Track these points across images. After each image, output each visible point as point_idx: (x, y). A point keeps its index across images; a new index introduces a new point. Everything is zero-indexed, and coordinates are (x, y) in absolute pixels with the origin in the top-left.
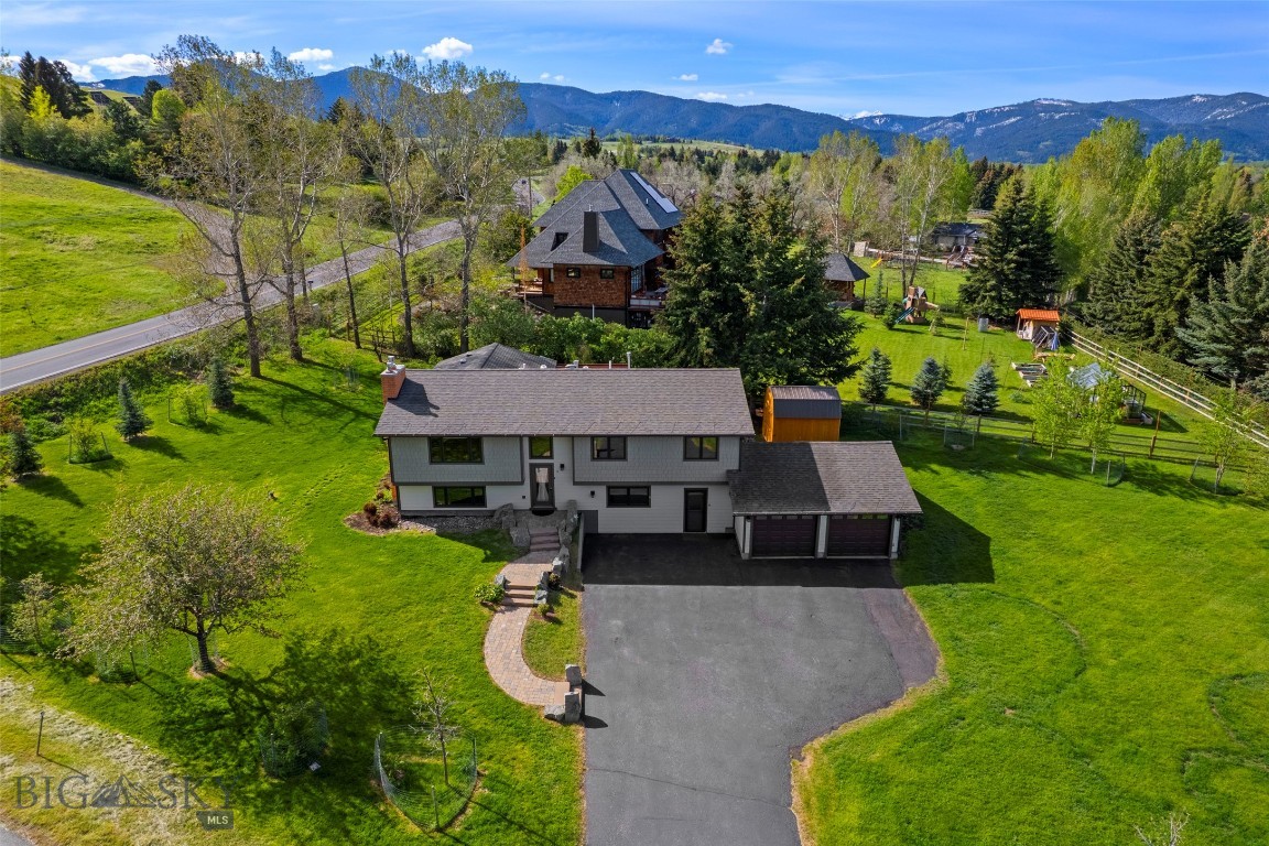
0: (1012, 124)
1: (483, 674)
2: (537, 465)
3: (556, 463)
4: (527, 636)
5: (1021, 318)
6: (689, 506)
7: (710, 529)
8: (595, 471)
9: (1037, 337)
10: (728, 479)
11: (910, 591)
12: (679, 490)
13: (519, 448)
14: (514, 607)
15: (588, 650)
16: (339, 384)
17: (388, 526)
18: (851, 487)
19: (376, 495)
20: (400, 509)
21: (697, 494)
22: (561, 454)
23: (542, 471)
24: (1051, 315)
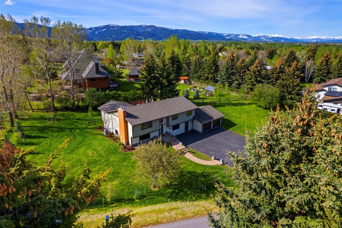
0: (104, 31)
1: (201, 164)
2: (160, 125)
3: (163, 123)
4: (196, 157)
5: (181, 79)
6: (185, 126)
7: (189, 130)
8: (172, 123)
9: (185, 83)
10: (194, 118)
11: (230, 130)
12: (184, 123)
13: (158, 121)
14: (185, 153)
15: (206, 155)
16: (47, 122)
17: (134, 149)
18: (213, 114)
19: (119, 144)
20: (132, 145)
21: (187, 123)
22: (165, 121)
23: (161, 126)
24: (186, 78)
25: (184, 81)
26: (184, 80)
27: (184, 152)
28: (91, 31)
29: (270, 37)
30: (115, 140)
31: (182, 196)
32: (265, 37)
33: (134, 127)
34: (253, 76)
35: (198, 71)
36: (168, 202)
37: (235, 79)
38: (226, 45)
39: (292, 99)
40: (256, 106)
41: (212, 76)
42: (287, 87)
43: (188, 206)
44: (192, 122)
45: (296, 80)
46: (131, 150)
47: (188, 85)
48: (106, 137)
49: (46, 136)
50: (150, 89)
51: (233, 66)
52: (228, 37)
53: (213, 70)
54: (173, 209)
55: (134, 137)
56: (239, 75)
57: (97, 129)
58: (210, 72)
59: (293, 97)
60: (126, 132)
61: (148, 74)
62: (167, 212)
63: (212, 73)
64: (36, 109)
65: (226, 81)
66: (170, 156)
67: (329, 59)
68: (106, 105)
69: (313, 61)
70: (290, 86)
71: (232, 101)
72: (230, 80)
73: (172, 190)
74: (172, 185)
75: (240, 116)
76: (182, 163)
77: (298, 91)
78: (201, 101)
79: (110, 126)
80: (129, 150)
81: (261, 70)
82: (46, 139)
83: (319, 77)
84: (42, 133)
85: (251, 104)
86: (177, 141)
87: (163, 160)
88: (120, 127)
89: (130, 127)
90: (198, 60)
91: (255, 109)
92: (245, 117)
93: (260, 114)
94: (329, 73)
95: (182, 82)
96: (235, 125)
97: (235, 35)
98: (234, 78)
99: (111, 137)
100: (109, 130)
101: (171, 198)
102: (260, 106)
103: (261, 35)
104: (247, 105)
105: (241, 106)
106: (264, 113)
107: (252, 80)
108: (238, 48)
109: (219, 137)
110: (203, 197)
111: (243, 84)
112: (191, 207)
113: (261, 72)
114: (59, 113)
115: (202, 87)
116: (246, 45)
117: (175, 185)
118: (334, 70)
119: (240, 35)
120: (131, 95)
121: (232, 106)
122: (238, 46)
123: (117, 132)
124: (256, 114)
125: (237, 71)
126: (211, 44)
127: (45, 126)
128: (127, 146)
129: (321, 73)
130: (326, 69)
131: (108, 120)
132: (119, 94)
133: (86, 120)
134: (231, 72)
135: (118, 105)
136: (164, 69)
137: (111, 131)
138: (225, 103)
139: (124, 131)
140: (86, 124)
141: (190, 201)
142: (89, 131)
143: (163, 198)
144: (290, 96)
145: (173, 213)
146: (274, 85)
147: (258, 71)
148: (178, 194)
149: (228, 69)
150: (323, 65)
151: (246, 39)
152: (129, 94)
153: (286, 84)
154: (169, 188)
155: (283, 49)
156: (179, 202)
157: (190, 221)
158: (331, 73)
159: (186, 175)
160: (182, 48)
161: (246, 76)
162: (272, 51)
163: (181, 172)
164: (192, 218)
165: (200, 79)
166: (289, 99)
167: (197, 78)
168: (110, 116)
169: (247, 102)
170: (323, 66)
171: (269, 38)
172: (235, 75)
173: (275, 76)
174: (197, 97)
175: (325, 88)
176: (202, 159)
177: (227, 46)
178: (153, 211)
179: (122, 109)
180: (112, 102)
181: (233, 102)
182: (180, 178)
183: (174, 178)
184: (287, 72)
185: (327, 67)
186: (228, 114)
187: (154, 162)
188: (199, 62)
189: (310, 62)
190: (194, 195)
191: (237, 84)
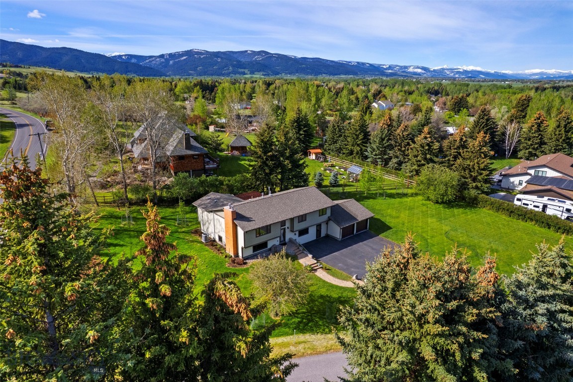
0: (184, 59)
1: (337, 286)
2: (281, 229)
3: (286, 227)
4: (331, 275)
5: (310, 153)
6: (317, 230)
7: (322, 236)
8: (299, 226)
9: (317, 158)
10: (329, 219)
11: (381, 236)
12: (315, 226)
13: (279, 225)
14: (316, 270)
15: (346, 272)
16: (121, 223)
17: (245, 263)
18: (357, 213)
19: (224, 256)
20: (242, 257)
21: (319, 226)
22: (288, 224)
23: (282, 231)
24: (319, 151)
25: (316, 156)
26: (316, 154)
27: (315, 268)
28: (163, 60)
29: (460, 70)
30: (218, 250)
31: (311, 327)
32: (452, 70)
33: (246, 233)
34: (420, 152)
35: (337, 140)
36: (293, 334)
37: (394, 155)
38: (386, 85)
39: (477, 188)
40: (423, 198)
41: (359, 149)
42: (471, 171)
43: (319, 340)
44: (327, 224)
45: (483, 160)
46: (241, 264)
47: (322, 162)
48: (206, 245)
49: (122, 243)
50: (266, 174)
51: (390, 134)
52: (390, 71)
53: (361, 139)
54: (300, 343)
55: (246, 247)
56: (399, 149)
57: (192, 233)
58: (356, 143)
59: (479, 185)
60: (235, 239)
61: (263, 152)
62: (293, 345)
63: (358, 145)
64: (101, 203)
65: (379, 158)
66: (297, 276)
67: (542, 122)
68: (205, 199)
69: (517, 125)
70: (474, 168)
71: (387, 189)
72: (386, 157)
73: (299, 320)
74: (298, 314)
75: (397, 215)
76: (312, 285)
77: (486, 176)
78: (340, 189)
79: (211, 230)
80: (239, 264)
81: (432, 142)
82: (124, 248)
83: (527, 149)
84: (116, 239)
85: (416, 194)
86: (305, 252)
87: (288, 281)
88: (227, 232)
89: (241, 233)
90: (338, 123)
91: (421, 202)
92: (405, 215)
93: (427, 211)
94: (542, 143)
95: (313, 157)
96: (389, 228)
97: (401, 67)
98: (391, 153)
99: (212, 245)
100: (210, 236)
101: (298, 330)
102: (428, 199)
103: (445, 67)
104: (409, 196)
105: (401, 198)
106: (434, 210)
107: (419, 158)
108: (405, 92)
109: (365, 246)
110: (339, 328)
111: (405, 162)
112: (323, 341)
113: (432, 146)
114: (134, 208)
115: (344, 165)
116: (419, 86)
117: (302, 314)
118: (550, 139)
119: (410, 67)
120: (238, 182)
121: (387, 198)
122: (406, 88)
123: (220, 238)
124: (422, 212)
125: (396, 142)
126: (361, 83)
127: (119, 228)
128: (236, 258)
129: (530, 143)
130: (537, 137)
131: (208, 221)
132: (220, 181)
133: (175, 220)
134: (387, 144)
135: (222, 200)
136: (286, 145)
137: (212, 237)
138: (377, 193)
139: (231, 239)
140: (176, 226)
141: (322, 333)
142: (181, 236)
143: (287, 330)
144: (474, 184)
145: (301, 347)
146: (452, 165)
147: (428, 145)
148: (306, 324)
149: (383, 140)
150: (533, 131)
151: (419, 74)
152: (235, 180)
153: (469, 165)
154: (295, 316)
155: (480, 94)
156: (308, 334)
157: (321, 357)
158: (545, 144)
159: (317, 301)
160: (314, 100)
161: (410, 151)
162: (461, 99)
163: (311, 295)
164: (324, 354)
165: (340, 153)
166: (473, 188)
167: (336, 151)
168: (211, 215)
169: (410, 191)
170: (532, 133)
171: (459, 72)
172: (393, 148)
173: (454, 152)
174: (335, 184)
175: (529, 171)
176: (338, 278)
177: (388, 88)
178: (276, 344)
179: (230, 208)
180: (212, 195)
181: (389, 191)
182: (309, 303)
183: (301, 304)
184: (471, 147)
185: (539, 135)
186: (380, 210)
187: (276, 283)
188: (338, 126)
189: (513, 125)
190: (327, 327)
191: (396, 163)
